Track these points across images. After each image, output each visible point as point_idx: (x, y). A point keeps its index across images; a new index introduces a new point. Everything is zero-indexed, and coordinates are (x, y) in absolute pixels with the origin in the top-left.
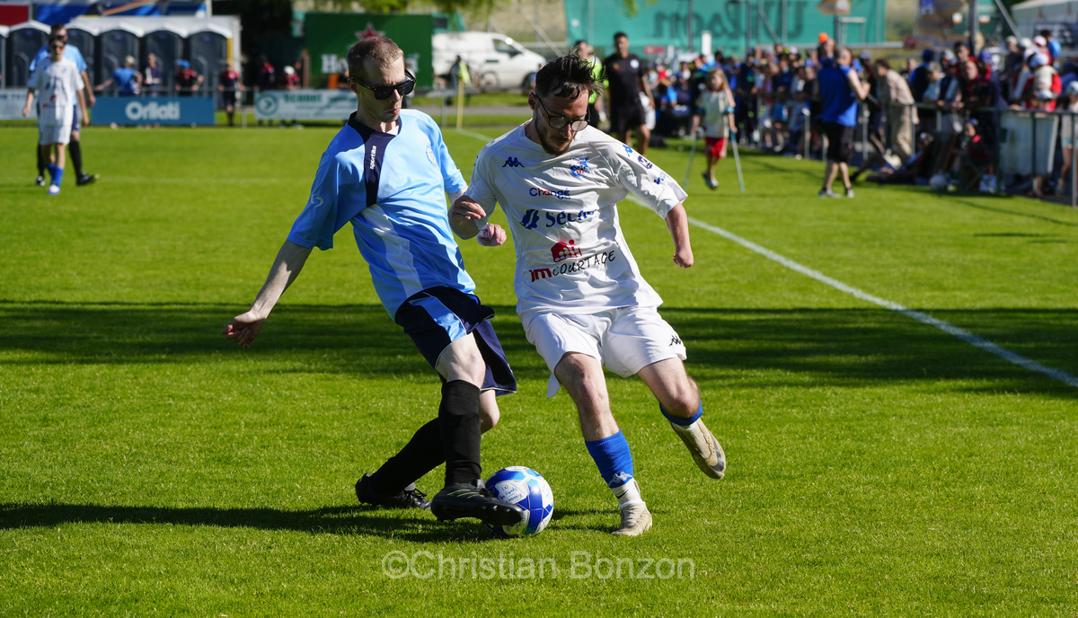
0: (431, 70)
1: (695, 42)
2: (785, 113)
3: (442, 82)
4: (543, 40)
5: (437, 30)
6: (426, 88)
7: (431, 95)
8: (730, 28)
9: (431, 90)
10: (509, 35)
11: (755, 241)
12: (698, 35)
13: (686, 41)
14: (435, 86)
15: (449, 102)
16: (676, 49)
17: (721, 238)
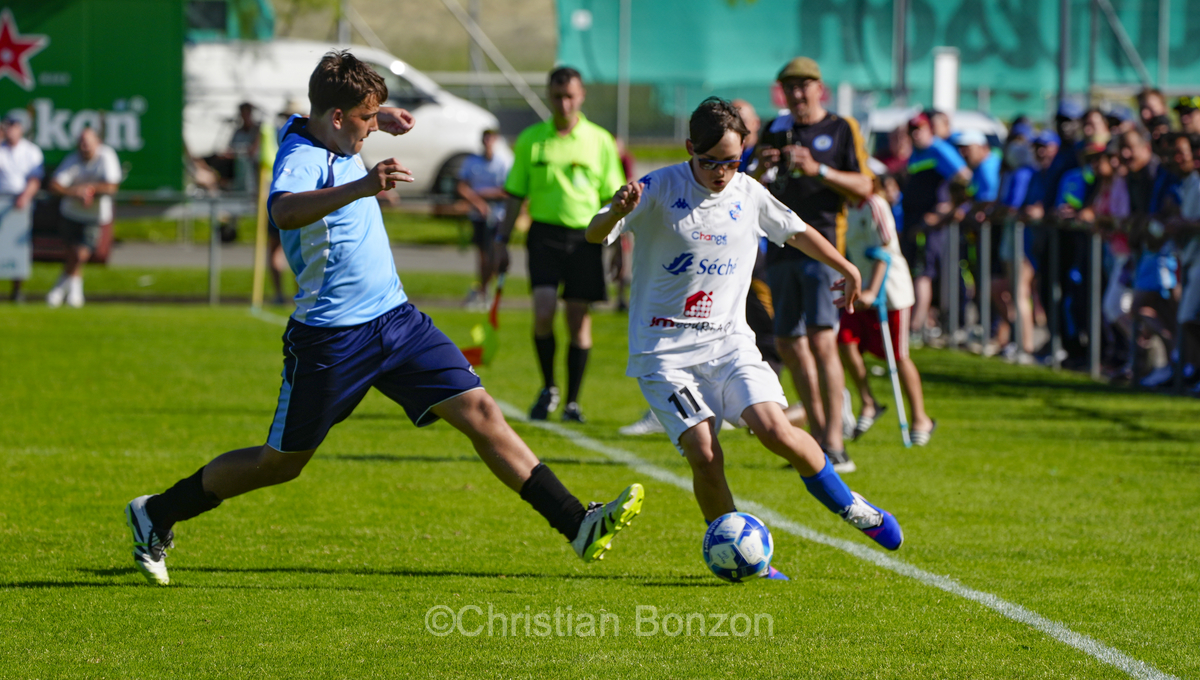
0: (180, 145)
1: (915, 76)
2: (1167, 279)
3: (205, 176)
4: (493, 67)
5: (196, 35)
6: (165, 193)
7: (176, 213)
8: (1008, 39)
9: (179, 200)
10: (397, 52)
11: (1096, 633)
12: (923, 52)
13: (886, 73)
14: (190, 190)
15: (228, 235)
16: (861, 93)
17: (1003, 623)
